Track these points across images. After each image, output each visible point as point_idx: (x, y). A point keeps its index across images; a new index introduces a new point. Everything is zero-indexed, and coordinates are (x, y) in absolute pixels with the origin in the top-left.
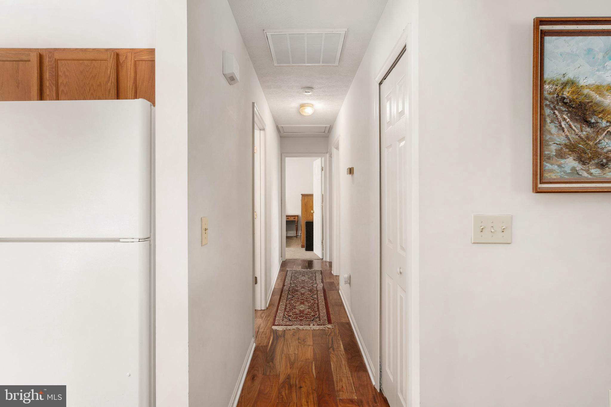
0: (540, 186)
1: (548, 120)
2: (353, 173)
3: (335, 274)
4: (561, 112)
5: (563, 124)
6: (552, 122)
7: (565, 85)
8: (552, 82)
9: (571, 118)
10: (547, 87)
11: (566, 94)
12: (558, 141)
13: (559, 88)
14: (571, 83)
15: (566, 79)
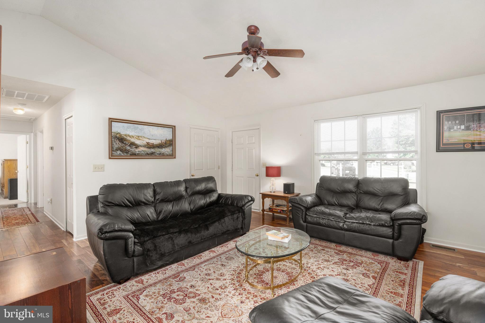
0: (111, 157)
1: (113, 142)
2: (53, 149)
3: (39, 207)
4: (116, 140)
5: (117, 143)
6: (114, 142)
7: (117, 134)
8: (114, 133)
9: (119, 141)
10: (113, 134)
11: (118, 136)
12: (116, 146)
13: (116, 134)
14: (119, 133)
15: (118, 132)
